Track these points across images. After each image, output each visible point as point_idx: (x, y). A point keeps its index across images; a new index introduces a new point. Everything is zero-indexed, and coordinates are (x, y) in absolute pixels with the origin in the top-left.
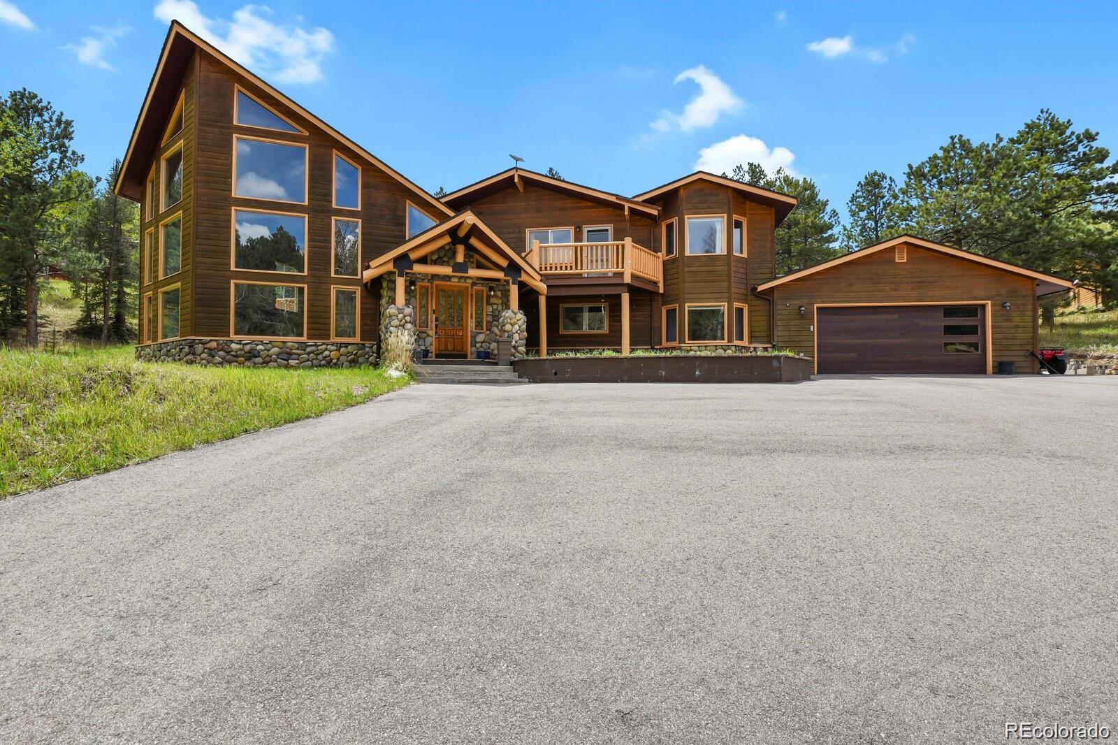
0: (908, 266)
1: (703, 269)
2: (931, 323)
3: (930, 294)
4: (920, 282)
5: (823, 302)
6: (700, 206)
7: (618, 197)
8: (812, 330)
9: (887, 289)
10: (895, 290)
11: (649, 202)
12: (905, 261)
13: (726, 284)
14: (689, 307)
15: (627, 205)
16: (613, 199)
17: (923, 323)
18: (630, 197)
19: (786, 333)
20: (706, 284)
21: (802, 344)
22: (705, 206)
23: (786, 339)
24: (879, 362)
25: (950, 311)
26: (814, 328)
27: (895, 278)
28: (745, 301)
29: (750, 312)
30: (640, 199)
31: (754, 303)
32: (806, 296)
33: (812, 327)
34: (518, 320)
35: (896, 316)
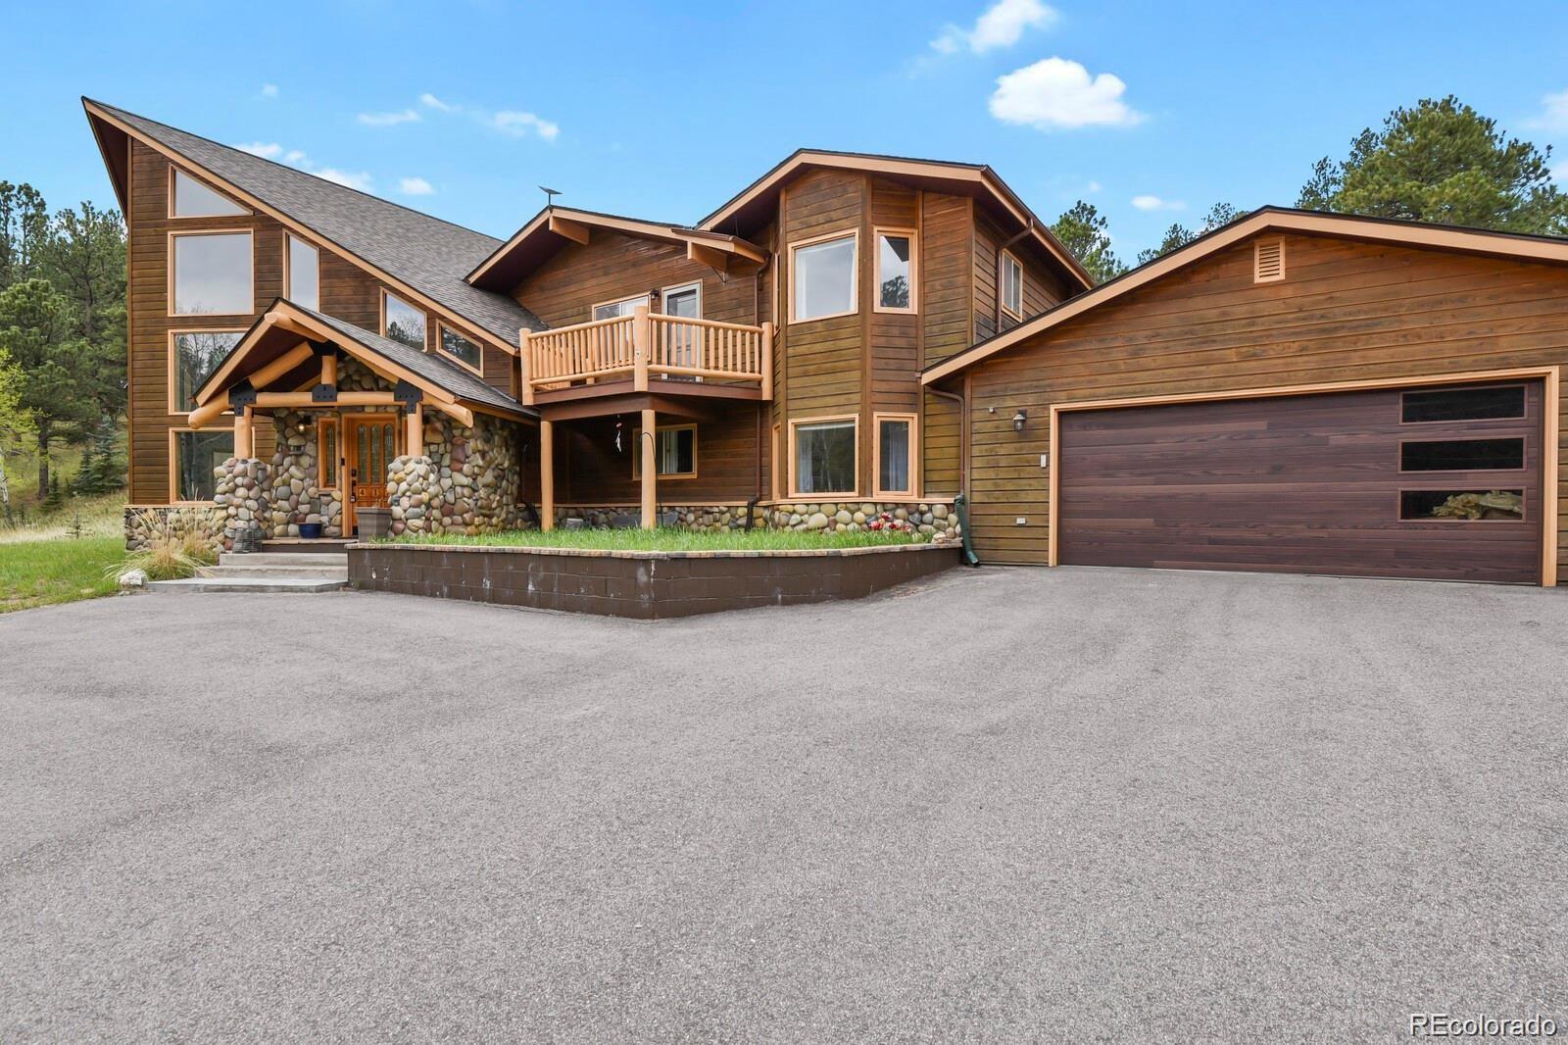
0: (1288, 292)
1: (818, 347)
2: (1364, 438)
3: (1356, 359)
4: (1323, 331)
5: (1070, 399)
6: (813, 220)
7: (676, 228)
8: (1043, 464)
9: (1231, 355)
10: (1254, 357)
11: (722, 229)
12: (1282, 276)
13: (857, 374)
14: (796, 426)
15: (690, 241)
16: (668, 233)
17: (1338, 439)
18: (694, 224)
19: (991, 474)
20: (823, 379)
21: (1023, 497)
22: (821, 218)
23: (989, 486)
24: (1212, 541)
25: (1421, 402)
26: (1050, 460)
27: (1253, 324)
28: (911, 406)
29: (924, 428)
30: (707, 227)
31: (932, 409)
32: (1027, 388)
33: (1043, 458)
34: (407, 474)
35: (1261, 425)
